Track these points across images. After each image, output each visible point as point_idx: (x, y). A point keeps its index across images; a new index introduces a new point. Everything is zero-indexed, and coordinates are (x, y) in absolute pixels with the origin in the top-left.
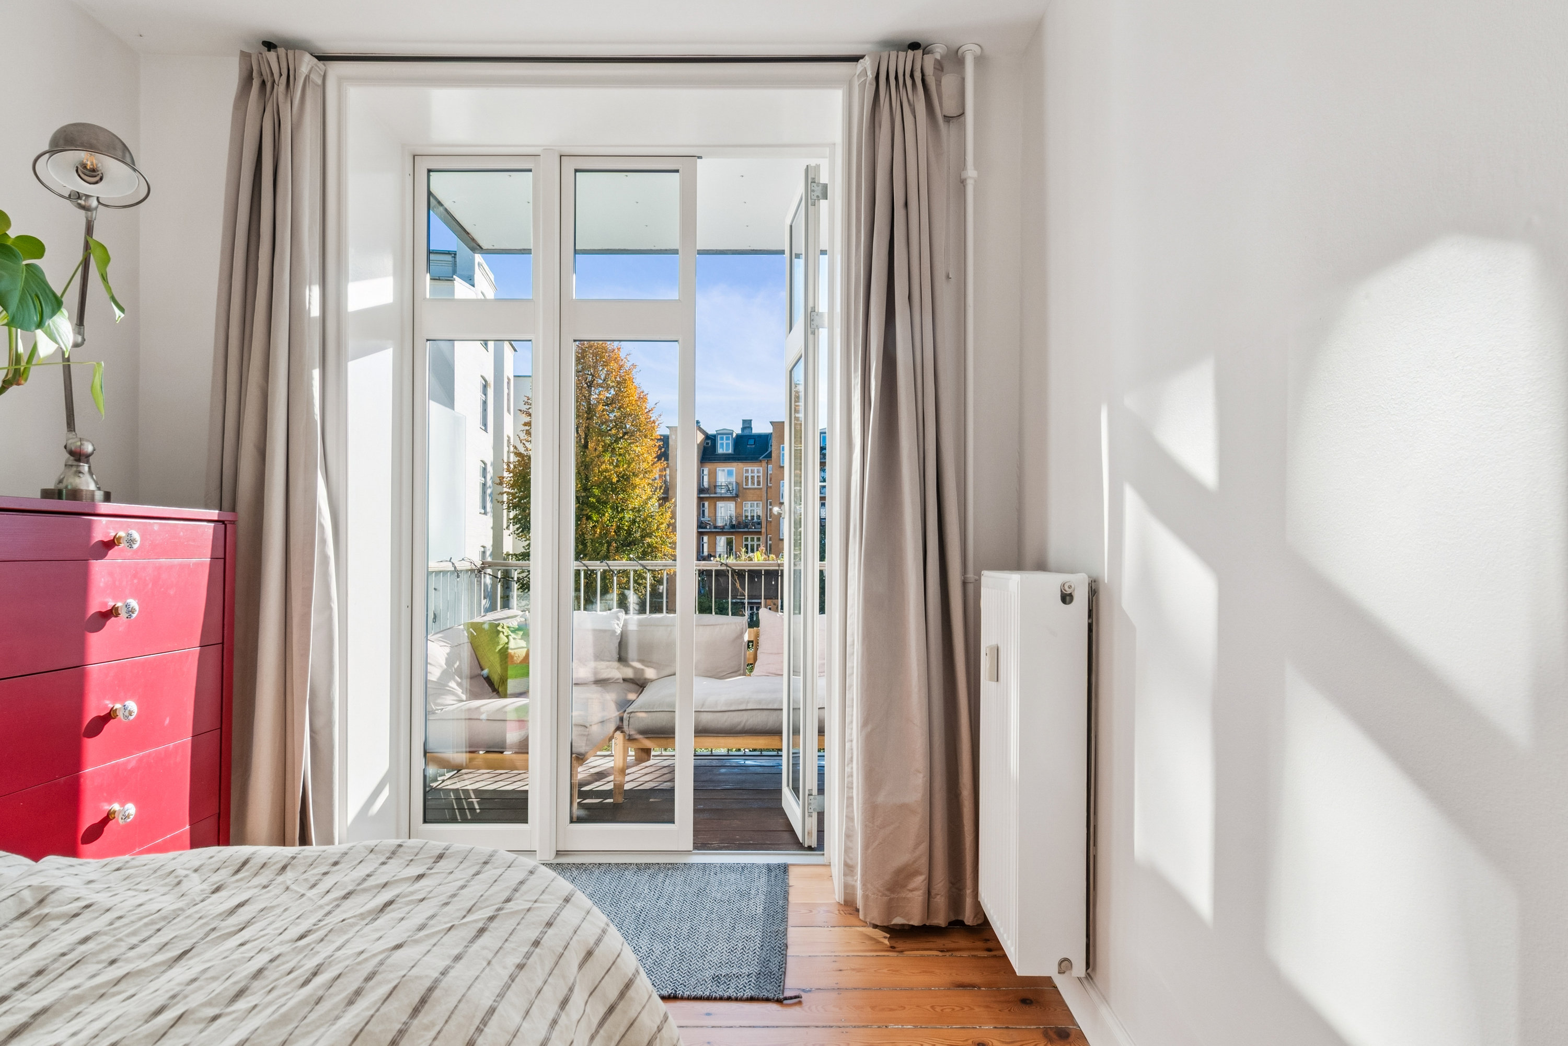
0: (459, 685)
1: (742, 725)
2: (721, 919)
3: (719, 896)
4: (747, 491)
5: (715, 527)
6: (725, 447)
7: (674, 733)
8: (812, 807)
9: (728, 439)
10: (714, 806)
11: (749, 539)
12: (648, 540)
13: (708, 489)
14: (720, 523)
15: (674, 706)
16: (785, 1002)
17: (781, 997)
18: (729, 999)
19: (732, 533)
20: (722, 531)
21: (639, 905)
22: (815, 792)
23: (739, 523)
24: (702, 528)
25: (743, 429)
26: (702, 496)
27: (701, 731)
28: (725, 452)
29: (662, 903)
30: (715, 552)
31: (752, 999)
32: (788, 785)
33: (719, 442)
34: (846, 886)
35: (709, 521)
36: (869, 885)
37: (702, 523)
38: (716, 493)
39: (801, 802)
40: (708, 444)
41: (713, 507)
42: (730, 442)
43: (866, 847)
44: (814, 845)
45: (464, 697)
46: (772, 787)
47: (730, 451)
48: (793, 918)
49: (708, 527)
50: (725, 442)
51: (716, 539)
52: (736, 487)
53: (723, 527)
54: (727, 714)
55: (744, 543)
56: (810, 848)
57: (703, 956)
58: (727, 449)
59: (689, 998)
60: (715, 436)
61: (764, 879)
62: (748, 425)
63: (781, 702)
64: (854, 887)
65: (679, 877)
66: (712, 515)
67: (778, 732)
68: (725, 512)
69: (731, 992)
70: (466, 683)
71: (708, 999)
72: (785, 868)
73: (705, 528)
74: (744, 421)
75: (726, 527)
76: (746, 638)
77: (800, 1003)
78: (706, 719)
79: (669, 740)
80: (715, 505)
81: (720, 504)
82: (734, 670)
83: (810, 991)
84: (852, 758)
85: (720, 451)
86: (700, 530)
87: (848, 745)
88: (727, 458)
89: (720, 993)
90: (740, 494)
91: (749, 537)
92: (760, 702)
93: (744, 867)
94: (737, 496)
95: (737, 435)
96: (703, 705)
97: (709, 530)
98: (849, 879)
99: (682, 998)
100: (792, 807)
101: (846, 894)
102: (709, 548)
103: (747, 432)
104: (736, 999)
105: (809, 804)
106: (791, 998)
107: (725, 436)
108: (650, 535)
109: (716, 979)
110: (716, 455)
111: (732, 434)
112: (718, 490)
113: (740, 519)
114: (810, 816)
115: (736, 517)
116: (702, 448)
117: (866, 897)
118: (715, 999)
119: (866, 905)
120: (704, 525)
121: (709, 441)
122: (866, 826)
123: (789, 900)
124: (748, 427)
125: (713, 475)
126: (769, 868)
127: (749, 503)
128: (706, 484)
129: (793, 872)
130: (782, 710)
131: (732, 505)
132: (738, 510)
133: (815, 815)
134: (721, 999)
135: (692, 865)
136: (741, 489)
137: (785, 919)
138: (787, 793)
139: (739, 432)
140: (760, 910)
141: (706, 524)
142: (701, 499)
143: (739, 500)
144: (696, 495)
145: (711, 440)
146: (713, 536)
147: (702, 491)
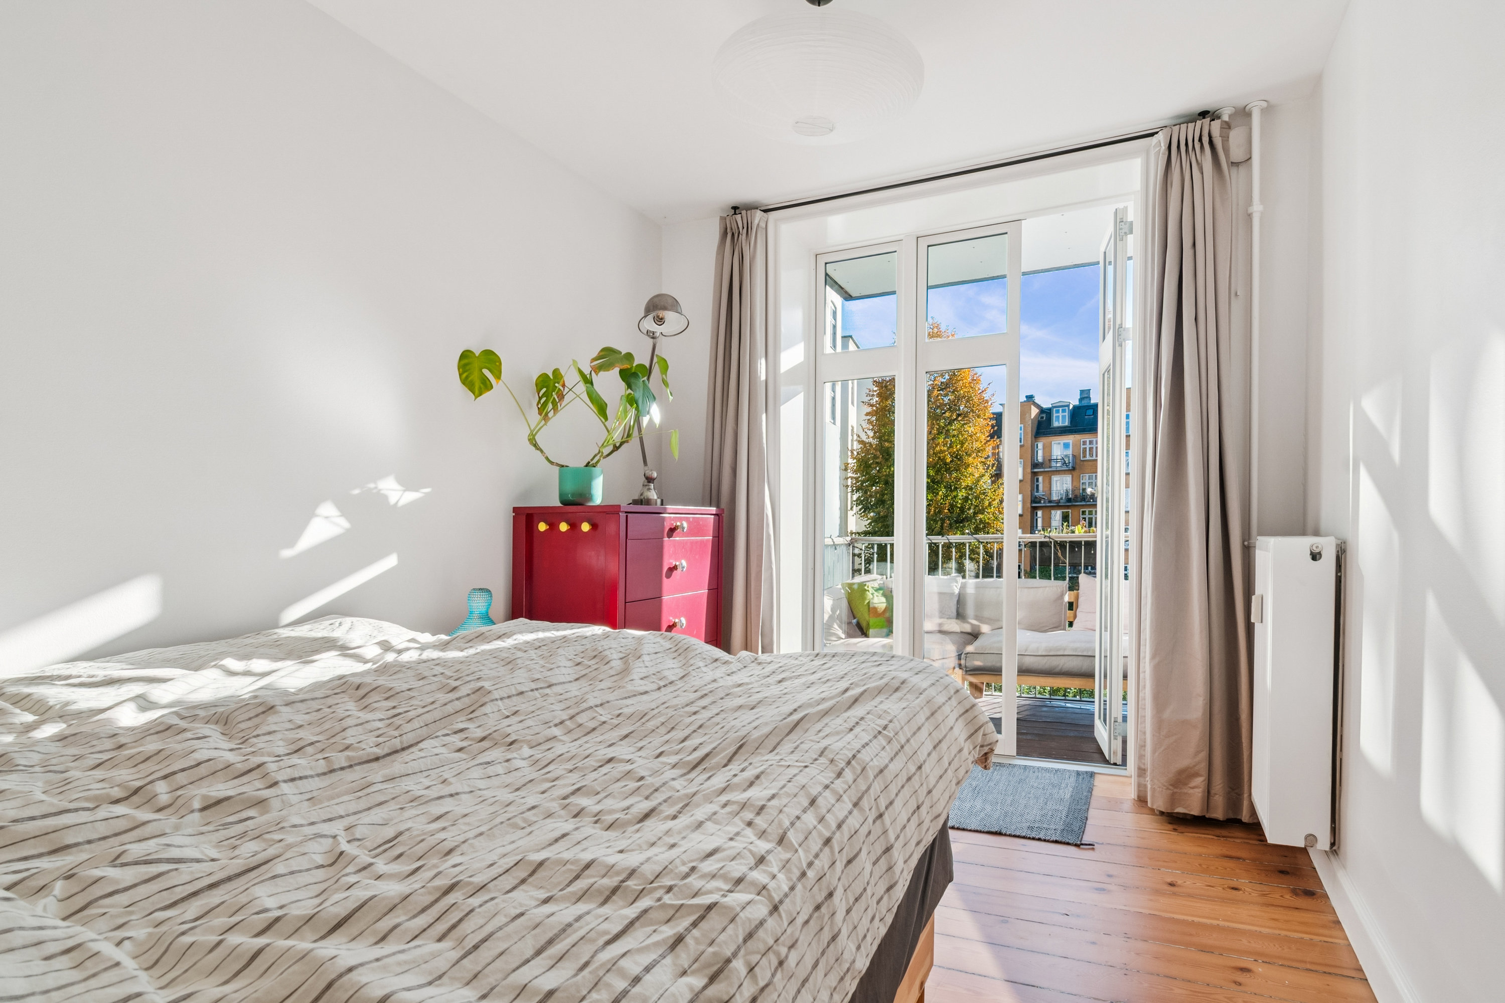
0: (840, 627)
1: (1060, 667)
2: (1037, 798)
3: (1035, 785)
4: (1085, 463)
5: (1050, 502)
6: (1060, 420)
7: (1001, 671)
8: (1118, 731)
9: (1064, 411)
10: (1036, 732)
11: (1087, 513)
12: (981, 516)
13: (1041, 463)
14: (1055, 497)
15: (1001, 649)
16: (1082, 846)
17: (1079, 843)
18: (1039, 839)
19: (1068, 507)
20: (1057, 505)
21: (974, 784)
22: (1120, 719)
23: (1076, 497)
24: (1035, 502)
25: (1081, 400)
26: (1036, 470)
27: (1023, 671)
28: (1061, 424)
29: (991, 784)
30: (1050, 524)
31: (1056, 842)
32: (1100, 718)
33: (1055, 415)
34: (1139, 785)
35: (1043, 495)
36: (1156, 781)
37: (1036, 497)
38: (1050, 467)
39: (1107, 728)
40: (1042, 417)
41: (1047, 481)
42: (1066, 414)
43: (1154, 751)
44: (1119, 762)
45: (843, 636)
46: (1087, 723)
47: (1067, 423)
48: (1094, 803)
49: (1043, 502)
50: (1061, 414)
51: (1051, 513)
52: (1073, 460)
53: (1059, 502)
54: (1046, 658)
55: (1082, 516)
56: (1115, 764)
57: (1022, 815)
58: (1063, 421)
59: (1010, 835)
60: (1050, 409)
61: (1073, 779)
62: (1086, 396)
63: (1094, 650)
64: (1145, 786)
65: (1005, 771)
66: (1047, 489)
67: (1091, 675)
68: (1061, 485)
69: (1042, 836)
70: (845, 626)
71: (1024, 837)
72: (1092, 775)
73: (1040, 502)
74: (1082, 392)
75: (1061, 501)
76: (1067, 599)
77: (1093, 849)
78: (1029, 662)
79: (998, 677)
80: (1050, 479)
81: (1055, 478)
82: (1055, 626)
83: (1102, 844)
84: (1145, 685)
85: (1056, 424)
86: (1034, 505)
87: (1141, 675)
88: (1063, 431)
89: (1033, 835)
90: (1077, 467)
91: (1087, 510)
92: (1076, 649)
93: (1057, 771)
94: (1074, 469)
95: (1074, 407)
96: (1026, 650)
97: (1043, 505)
98: (1142, 779)
99: (1005, 835)
100: (1101, 733)
101: (1139, 791)
102: (1043, 523)
103: (1085, 403)
104: (1045, 840)
105: (1115, 729)
106: (1086, 845)
107: (1061, 409)
108: (982, 512)
109: (1031, 828)
110: (1054, 428)
111: (1068, 406)
112: (1053, 464)
113: (1076, 492)
114: (1115, 738)
115: (1073, 491)
116: (1036, 423)
117: (1153, 790)
118: (1029, 838)
119: (1153, 796)
120: (1038, 500)
121: (1044, 415)
122: (1153, 735)
123: (1094, 793)
124: (1087, 397)
125: (1048, 449)
126: (1078, 773)
127: (1087, 475)
128: (1040, 459)
129: (1097, 778)
130: (1094, 657)
131: (1067, 479)
132: (1075, 483)
133: (1120, 739)
134: (1034, 839)
135: (1015, 766)
136: (1078, 461)
137: (1088, 803)
138: (1098, 723)
139: (1077, 403)
140: (1068, 796)
141: (1040, 499)
142: (1034, 474)
143: (1075, 473)
144: (1029, 470)
145: (1046, 414)
146: (1047, 510)
147: (1035, 465)
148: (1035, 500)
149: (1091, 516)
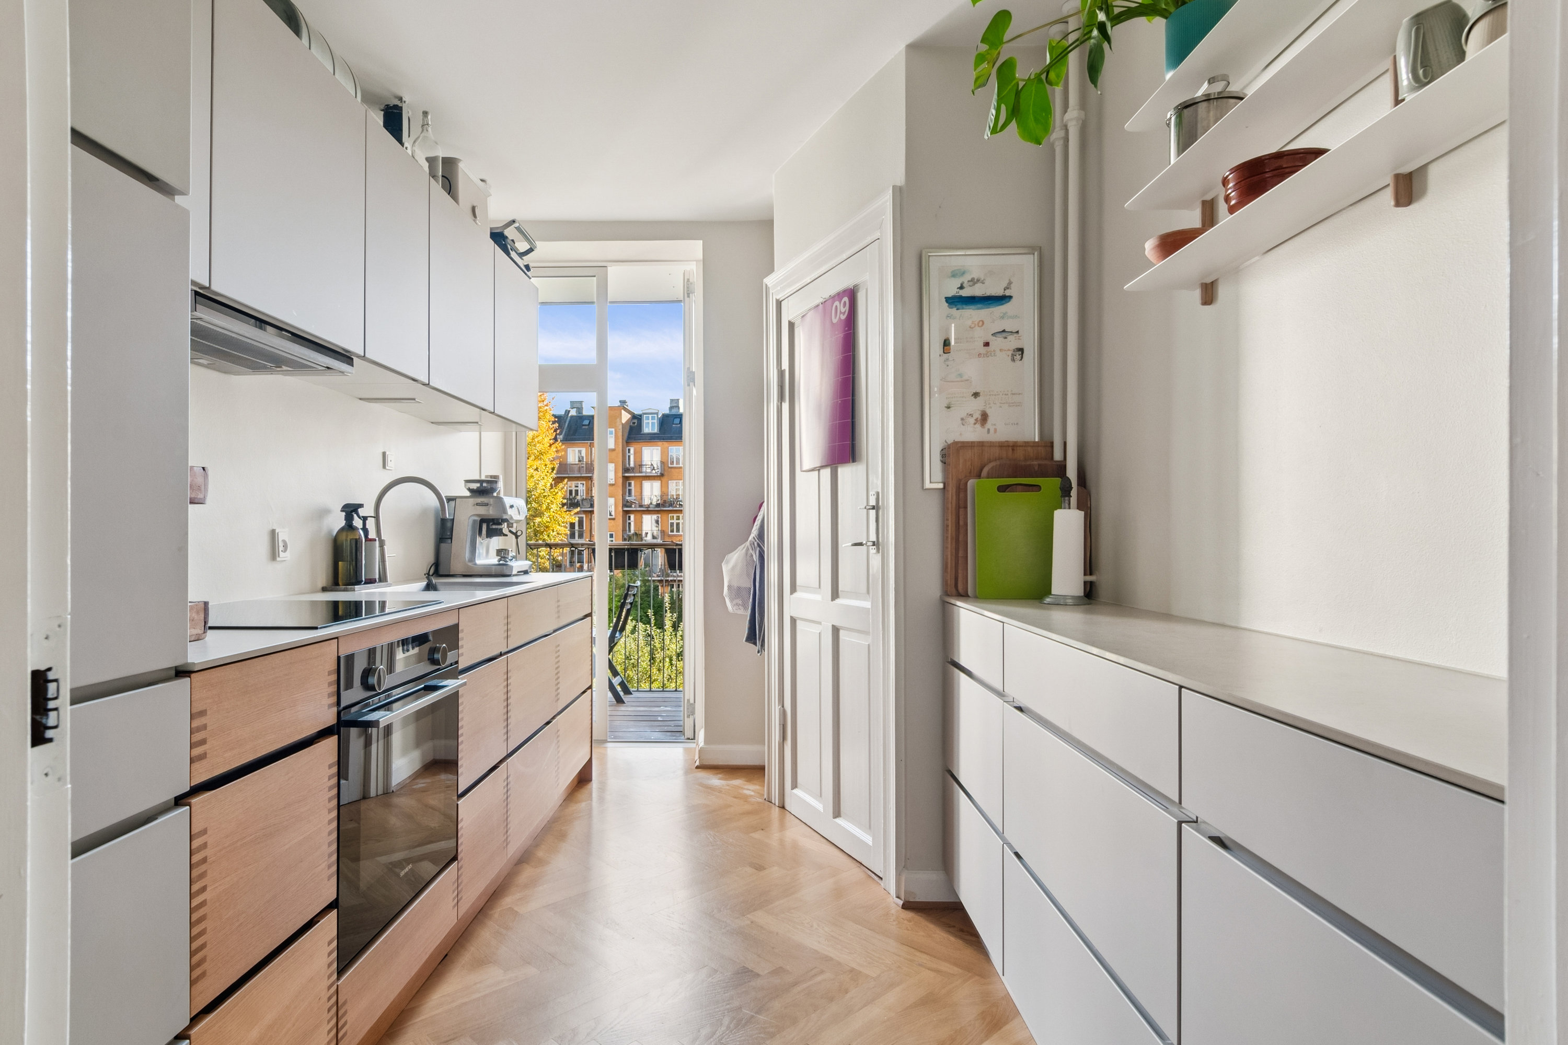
4: (673, 470)
5: (641, 506)
6: (650, 426)
9: (653, 418)
13: (633, 469)
14: (646, 502)
19: (658, 512)
20: (648, 511)
23: (665, 502)
24: (627, 507)
25: (671, 408)
26: (626, 475)
28: (650, 431)
30: (642, 530)
33: (645, 421)
35: (635, 500)
37: (628, 502)
38: (641, 472)
40: (634, 423)
41: (638, 486)
42: (656, 421)
47: (656, 430)
49: (633, 506)
50: (650, 421)
51: (642, 518)
52: (661, 466)
53: (648, 506)
55: (670, 521)
58: (653, 428)
60: (641, 416)
62: (675, 405)
66: (638, 494)
68: (651, 492)
73: (631, 507)
74: (672, 401)
75: (651, 506)
80: (641, 484)
81: (647, 485)
85: (646, 430)
86: (625, 509)
88: (652, 439)
90: (666, 473)
91: (675, 515)
94: (662, 475)
95: (664, 415)
97: (635, 509)
102: (634, 527)
103: (674, 412)
107: (650, 416)
110: (642, 434)
111: (657, 414)
112: (644, 469)
113: (665, 498)
115: (662, 496)
116: (627, 428)
120: (628, 504)
121: (636, 421)
124: (676, 407)
125: (639, 454)
127: (675, 481)
128: (632, 465)
131: (657, 484)
132: (663, 489)
136: (666, 468)
139: (667, 412)
141: (632, 503)
142: (626, 479)
143: (664, 479)
144: (620, 474)
145: (637, 419)
146: (638, 515)
147: (626, 470)
148: (626, 504)
149: (678, 521)
